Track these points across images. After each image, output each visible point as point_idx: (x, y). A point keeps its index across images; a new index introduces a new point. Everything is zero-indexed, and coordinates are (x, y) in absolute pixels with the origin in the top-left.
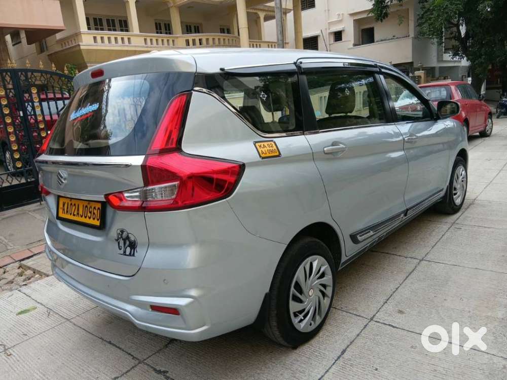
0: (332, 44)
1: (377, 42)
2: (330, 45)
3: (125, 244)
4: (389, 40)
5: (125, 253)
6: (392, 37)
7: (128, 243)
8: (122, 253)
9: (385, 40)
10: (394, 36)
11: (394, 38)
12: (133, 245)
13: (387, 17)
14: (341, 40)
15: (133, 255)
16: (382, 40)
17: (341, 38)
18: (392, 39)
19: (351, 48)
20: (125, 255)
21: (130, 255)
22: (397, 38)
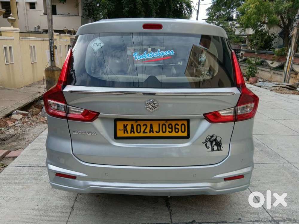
0: (28, 10)
1: (58, 15)
2: (27, 10)
3: (211, 144)
4: (66, 15)
5: (213, 150)
6: (68, 14)
7: (214, 143)
8: (211, 150)
9: (64, 15)
10: (69, 14)
11: (68, 15)
12: (219, 144)
13: (65, 2)
14: (35, 9)
15: (221, 149)
16: (61, 15)
17: (35, 7)
18: (67, 15)
19: (42, 16)
20: (214, 151)
21: (218, 150)
22: (71, 15)
